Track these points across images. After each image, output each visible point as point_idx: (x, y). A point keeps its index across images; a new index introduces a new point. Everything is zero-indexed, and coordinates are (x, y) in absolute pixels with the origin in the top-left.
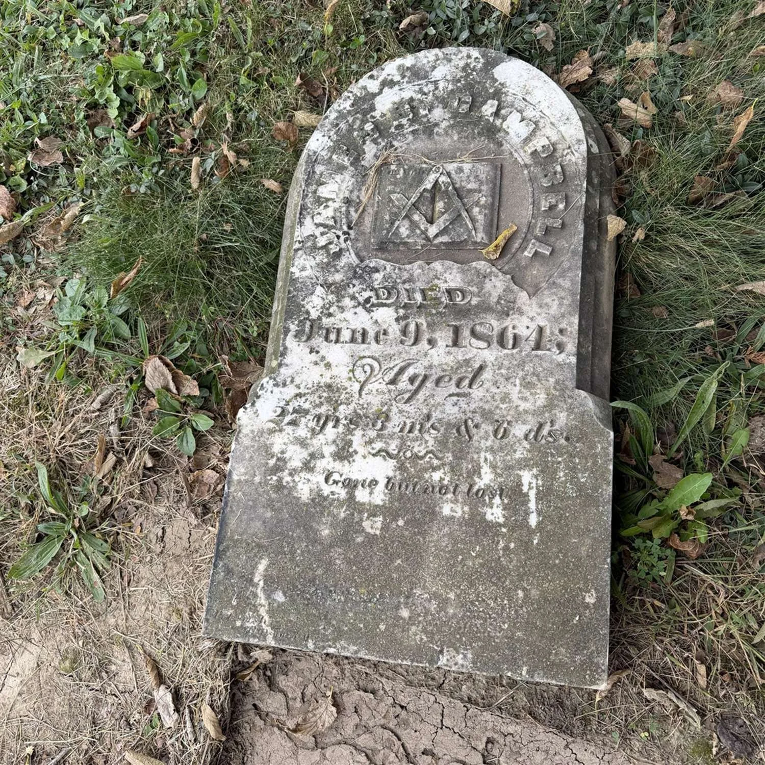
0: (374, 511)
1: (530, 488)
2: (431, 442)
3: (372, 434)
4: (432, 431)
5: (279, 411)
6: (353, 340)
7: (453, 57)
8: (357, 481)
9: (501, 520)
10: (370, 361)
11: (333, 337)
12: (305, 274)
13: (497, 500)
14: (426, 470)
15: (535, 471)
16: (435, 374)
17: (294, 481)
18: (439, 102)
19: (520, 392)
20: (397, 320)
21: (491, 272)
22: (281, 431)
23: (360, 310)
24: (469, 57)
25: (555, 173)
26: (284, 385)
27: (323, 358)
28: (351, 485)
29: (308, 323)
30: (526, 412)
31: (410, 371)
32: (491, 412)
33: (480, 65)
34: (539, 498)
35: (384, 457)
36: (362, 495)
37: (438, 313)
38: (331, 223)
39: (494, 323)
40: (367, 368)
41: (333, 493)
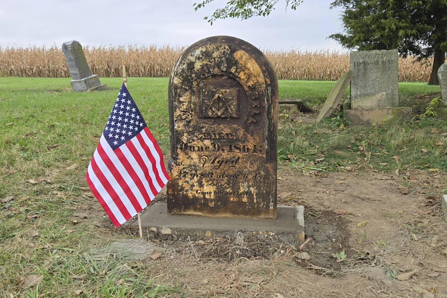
0: (211, 200)
1: (254, 192)
2: (226, 181)
3: (208, 179)
4: (226, 178)
5: (179, 173)
6: (199, 150)
7: (219, 48)
8: (206, 192)
9: (247, 201)
10: (204, 157)
11: (192, 150)
12: (180, 129)
13: (245, 196)
14: (225, 189)
15: (255, 188)
16: (225, 160)
17: (187, 193)
18: (216, 66)
19: (250, 166)
20: (211, 144)
21: (239, 128)
22: (181, 179)
23: (199, 141)
24: (225, 48)
25: (256, 94)
26: (179, 165)
27: (190, 157)
28: (204, 194)
29: (184, 145)
30: (252, 171)
31: (217, 160)
32: (242, 172)
33: (229, 52)
34: (256, 194)
35: (212, 186)
36: (207, 196)
37: (224, 142)
38: (186, 110)
39: (241, 145)
40: (204, 159)
41: (199, 196)
